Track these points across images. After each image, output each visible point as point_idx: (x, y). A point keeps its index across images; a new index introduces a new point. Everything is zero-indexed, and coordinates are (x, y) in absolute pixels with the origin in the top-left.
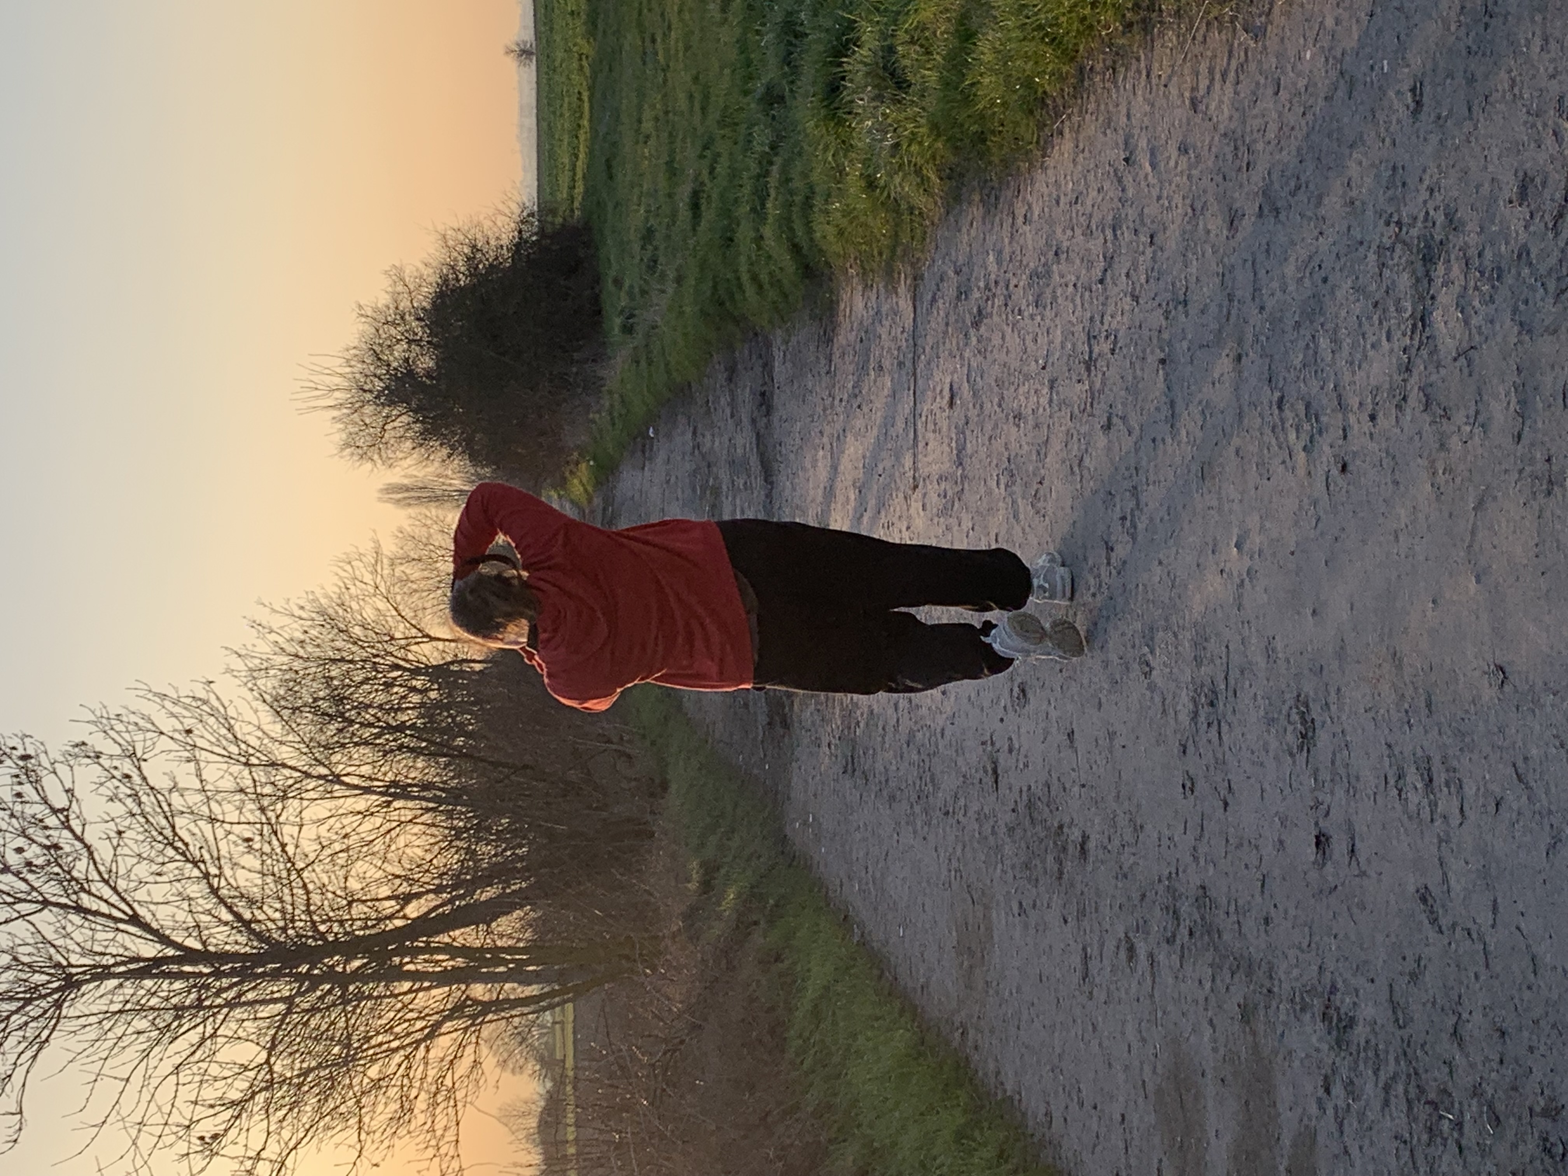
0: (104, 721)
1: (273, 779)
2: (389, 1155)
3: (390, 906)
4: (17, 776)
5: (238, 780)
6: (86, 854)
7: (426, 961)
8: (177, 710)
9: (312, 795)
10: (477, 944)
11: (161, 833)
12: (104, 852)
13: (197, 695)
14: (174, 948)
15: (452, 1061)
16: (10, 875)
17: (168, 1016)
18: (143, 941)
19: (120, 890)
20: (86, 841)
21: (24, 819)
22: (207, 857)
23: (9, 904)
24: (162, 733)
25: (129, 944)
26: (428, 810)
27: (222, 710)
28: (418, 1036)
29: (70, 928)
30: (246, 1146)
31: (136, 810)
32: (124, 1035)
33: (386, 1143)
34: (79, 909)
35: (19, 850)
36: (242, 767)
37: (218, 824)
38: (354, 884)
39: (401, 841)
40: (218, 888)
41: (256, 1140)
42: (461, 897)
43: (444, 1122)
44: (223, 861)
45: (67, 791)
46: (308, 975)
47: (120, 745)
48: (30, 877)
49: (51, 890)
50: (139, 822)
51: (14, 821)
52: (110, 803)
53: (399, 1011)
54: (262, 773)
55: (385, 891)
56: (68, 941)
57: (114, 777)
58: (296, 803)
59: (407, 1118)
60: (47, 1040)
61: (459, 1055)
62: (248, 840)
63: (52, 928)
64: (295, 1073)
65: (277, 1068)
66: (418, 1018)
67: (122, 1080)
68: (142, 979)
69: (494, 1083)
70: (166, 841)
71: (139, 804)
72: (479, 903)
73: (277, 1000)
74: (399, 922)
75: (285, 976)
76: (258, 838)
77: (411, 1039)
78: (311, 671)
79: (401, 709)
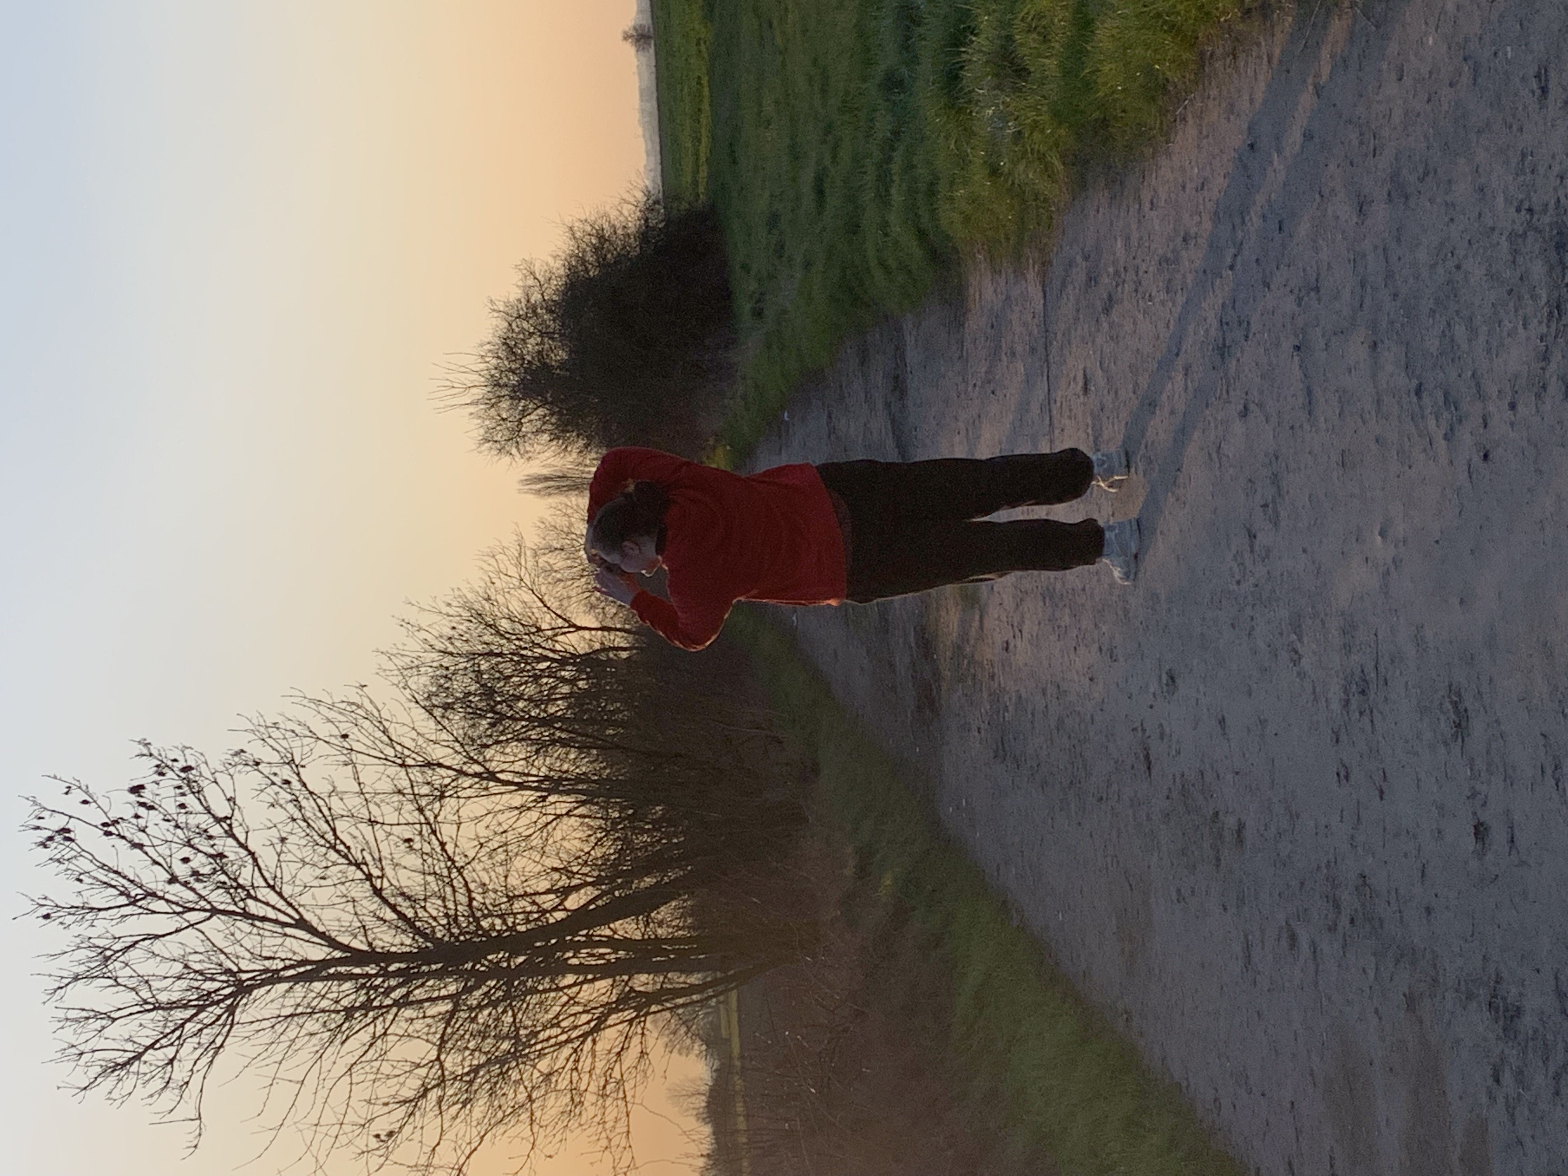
0: (262, 729)
1: (429, 780)
2: (562, 1148)
3: (549, 901)
4: (179, 787)
5: (396, 782)
6: (251, 861)
7: (589, 955)
8: (332, 715)
9: (468, 792)
10: (638, 936)
11: (322, 837)
12: (268, 859)
13: (352, 701)
14: (341, 951)
15: (619, 1054)
16: (177, 885)
17: (339, 1018)
18: (311, 945)
19: (286, 896)
20: (250, 848)
21: (189, 830)
22: (368, 858)
23: (178, 914)
24: (318, 738)
25: (296, 948)
26: (583, 803)
27: (376, 714)
28: (586, 1028)
29: (238, 935)
30: (421, 1142)
31: (297, 815)
32: (297, 1037)
33: (558, 1137)
34: (246, 915)
35: (186, 860)
36: (399, 769)
37: (379, 825)
38: (513, 881)
39: (558, 835)
40: (381, 889)
41: (431, 1136)
42: (619, 888)
43: (615, 1114)
44: (384, 863)
45: (229, 800)
46: (473, 971)
47: (278, 751)
48: (198, 886)
49: (219, 898)
50: (300, 827)
51: (179, 831)
52: (271, 808)
53: (563, 1006)
54: (419, 774)
55: (544, 885)
56: (237, 947)
57: (273, 783)
58: (453, 801)
59: (577, 1111)
60: (222, 1046)
61: (626, 1046)
62: (409, 840)
63: (222, 935)
64: (466, 1070)
65: (446, 1065)
66: (584, 1012)
67: (298, 1082)
68: (311, 982)
69: (662, 1073)
70: (328, 845)
71: (300, 808)
72: (637, 892)
73: (444, 998)
74: (560, 915)
75: (450, 974)
76: (417, 838)
77: (575, 1034)
78: (461, 666)
79: (550, 700)
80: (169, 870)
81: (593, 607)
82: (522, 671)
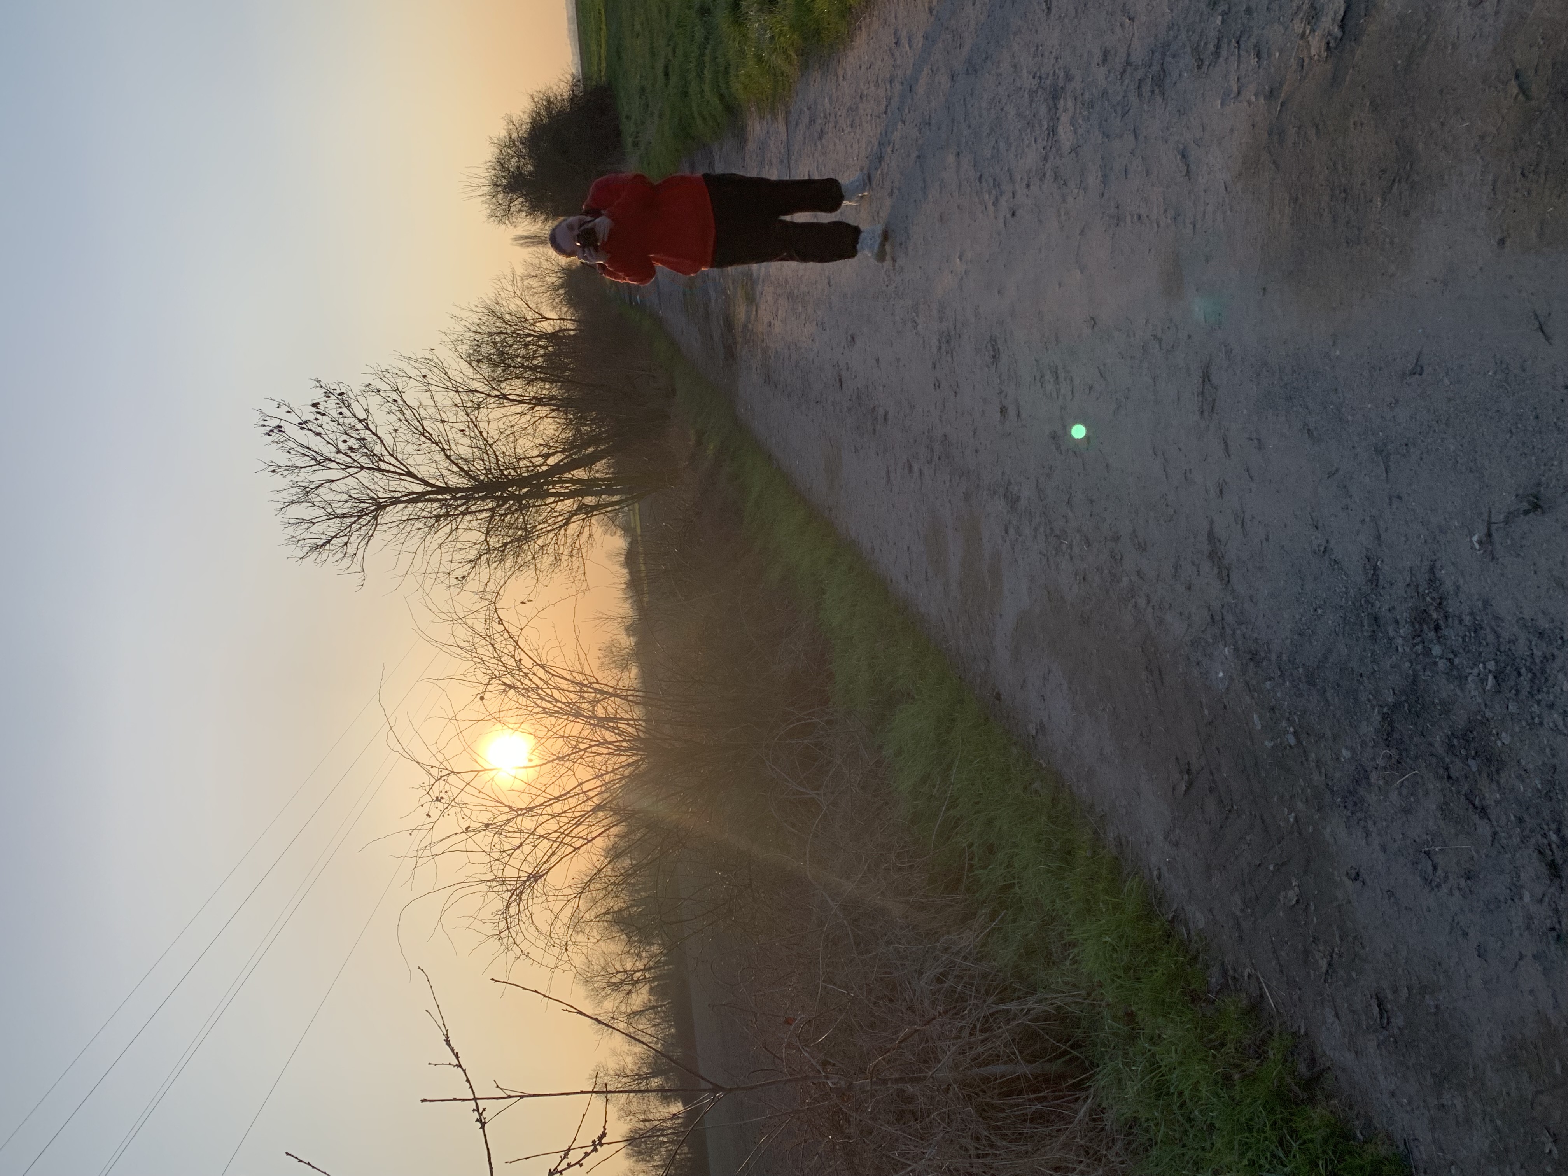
0: (379, 373)
1: (471, 399)
2: (551, 582)
3: (539, 461)
4: (338, 404)
5: (453, 400)
6: (380, 442)
7: (561, 487)
8: (417, 365)
9: (493, 405)
10: (586, 478)
11: (417, 430)
12: (388, 441)
13: (427, 357)
14: (430, 487)
15: (579, 535)
16: (341, 454)
17: (433, 521)
18: (414, 484)
19: (400, 460)
20: (379, 435)
21: (345, 426)
22: (442, 440)
23: (343, 469)
24: (410, 377)
25: (407, 486)
26: (554, 410)
27: (440, 364)
28: (561, 523)
29: (376, 480)
30: (479, 580)
31: (402, 418)
32: (411, 531)
33: (549, 576)
34: (379, 469)
35: (344, 441)
36: (455, 393)
37: (447, 423)
39: (542, 427)
40: (450, 456)
41: (485, 577)
42: (575, 454)
43: (577, 565)
44: (450, 442)
45: (365, 410)
46: (501, 497)
47: (389, 384)
48: (352, 455)
49: (364, 461)
50: (404, 424)
51: (340, 427)
52: (388, 415)
53: (550, 512)
54: (465, 396)
55: (536, 453)
56: (376, 486)
57: (388, 401)
58: (485, 410)
59: (558, 564)
60: (373, 535)
61: (581, 532)
62: (462, 430)
63: (367, 480)
64: (500, 545)
65: (490, 543)
66: (559, 516)
67: (413, 553)
68: (417, 503)
69: (601, 544)
70: (420, 433)
71: (404, 414)
72: (584, 455)
73: (486, 510)
74: (545, 468)
75: (490, 498)
76: (467, 429)
77: (557, 526)
78: (486, 339)
79: (534, 358)
80: (336, 447)
81: (554, 307)
82: (519, 341)
